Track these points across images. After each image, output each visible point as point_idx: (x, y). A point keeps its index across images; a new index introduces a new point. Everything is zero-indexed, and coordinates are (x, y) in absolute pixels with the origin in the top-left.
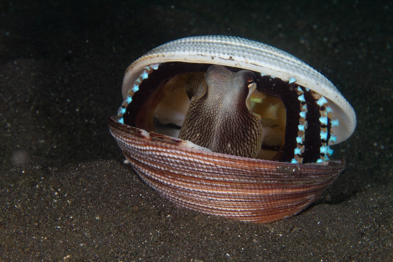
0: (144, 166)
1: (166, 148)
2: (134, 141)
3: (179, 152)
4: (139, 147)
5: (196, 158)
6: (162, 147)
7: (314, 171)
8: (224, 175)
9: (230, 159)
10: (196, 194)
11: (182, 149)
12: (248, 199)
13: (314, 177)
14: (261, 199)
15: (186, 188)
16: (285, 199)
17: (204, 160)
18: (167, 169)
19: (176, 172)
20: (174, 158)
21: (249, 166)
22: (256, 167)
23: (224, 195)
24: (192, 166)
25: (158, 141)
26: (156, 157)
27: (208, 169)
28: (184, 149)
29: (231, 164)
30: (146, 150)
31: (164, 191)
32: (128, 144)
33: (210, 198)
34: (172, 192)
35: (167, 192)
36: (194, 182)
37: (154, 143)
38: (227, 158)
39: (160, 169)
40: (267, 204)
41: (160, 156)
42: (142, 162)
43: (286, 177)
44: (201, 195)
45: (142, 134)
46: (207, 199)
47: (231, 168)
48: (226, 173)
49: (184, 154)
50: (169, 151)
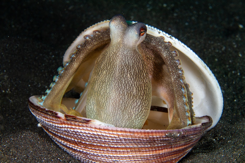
0: (60, 137)
1: (79, 126)
2: (52, 121)
3: (89, 129)
4: (56, 125)
5: (103, 133)
6: (75, 125)
7: (192, 132)
8: (125, 143)
9: (130, 132)
10: (103, 157)
11: (91, 126)
12: (144, 158)
13: (192, 137)
14: (154, 158)
15: (96, 154)
16: (171, 155)
17: (109, 134)
18: (79, 141)
19: (87, 143)
20: (85, 133)
21: (145, 136)
22: (150, 136)
23: (125, 157)
24: (100, 138)
25: (72, 121)
26: (70, 132)
27: (112, 140)
28: (94, 127)
29: (131, 135)
30: (62, 127)
31: (77, 155)
32: (47, 122)
33: (115, 160)
34: (84, 156)
35: (80, 156)
36: (102, 149)
37: (69, 122)
38: (127, 131)
39: (74, 141)
40: (158, 160)
41: (74, 131)
42: (59, 135)
43: (172, 140)
44: (107, 158)
45: (58, 115)
46: (112, 160)
47: (131, 138)
48: (127, 142)
49: (94, 130)
50: (81, 128)
